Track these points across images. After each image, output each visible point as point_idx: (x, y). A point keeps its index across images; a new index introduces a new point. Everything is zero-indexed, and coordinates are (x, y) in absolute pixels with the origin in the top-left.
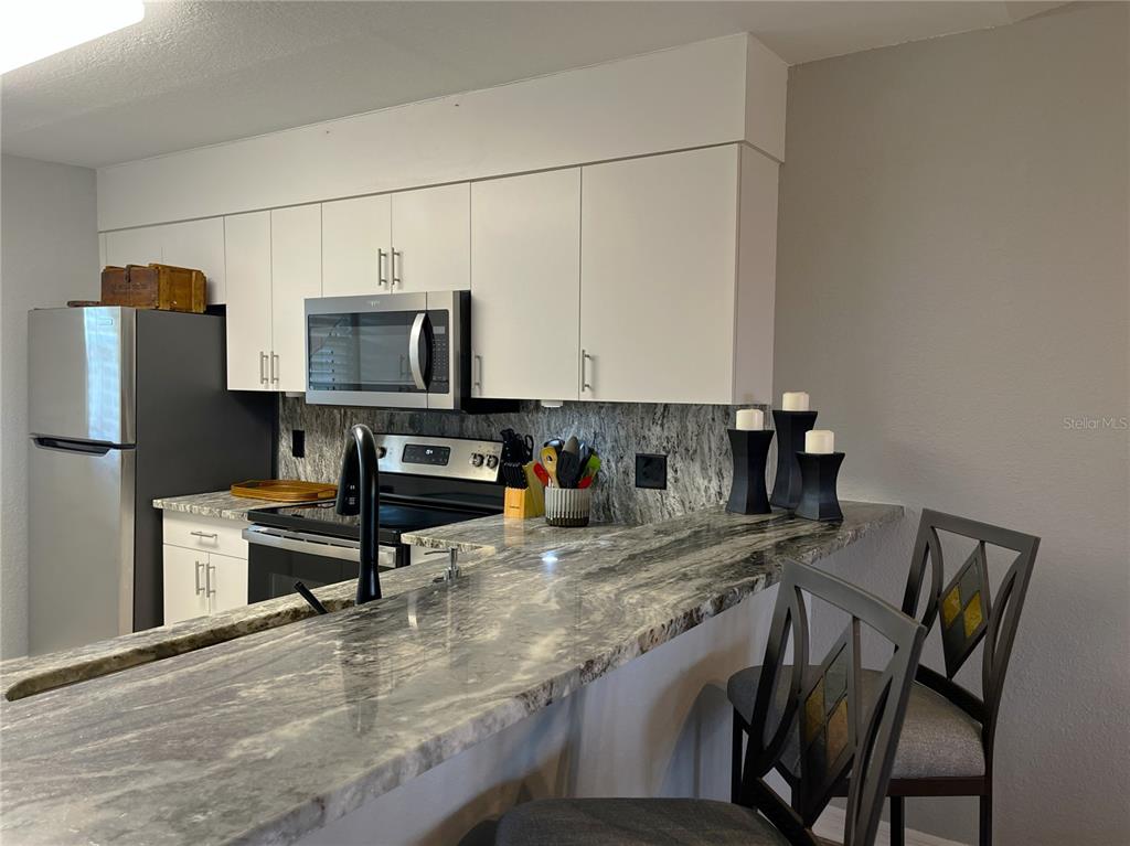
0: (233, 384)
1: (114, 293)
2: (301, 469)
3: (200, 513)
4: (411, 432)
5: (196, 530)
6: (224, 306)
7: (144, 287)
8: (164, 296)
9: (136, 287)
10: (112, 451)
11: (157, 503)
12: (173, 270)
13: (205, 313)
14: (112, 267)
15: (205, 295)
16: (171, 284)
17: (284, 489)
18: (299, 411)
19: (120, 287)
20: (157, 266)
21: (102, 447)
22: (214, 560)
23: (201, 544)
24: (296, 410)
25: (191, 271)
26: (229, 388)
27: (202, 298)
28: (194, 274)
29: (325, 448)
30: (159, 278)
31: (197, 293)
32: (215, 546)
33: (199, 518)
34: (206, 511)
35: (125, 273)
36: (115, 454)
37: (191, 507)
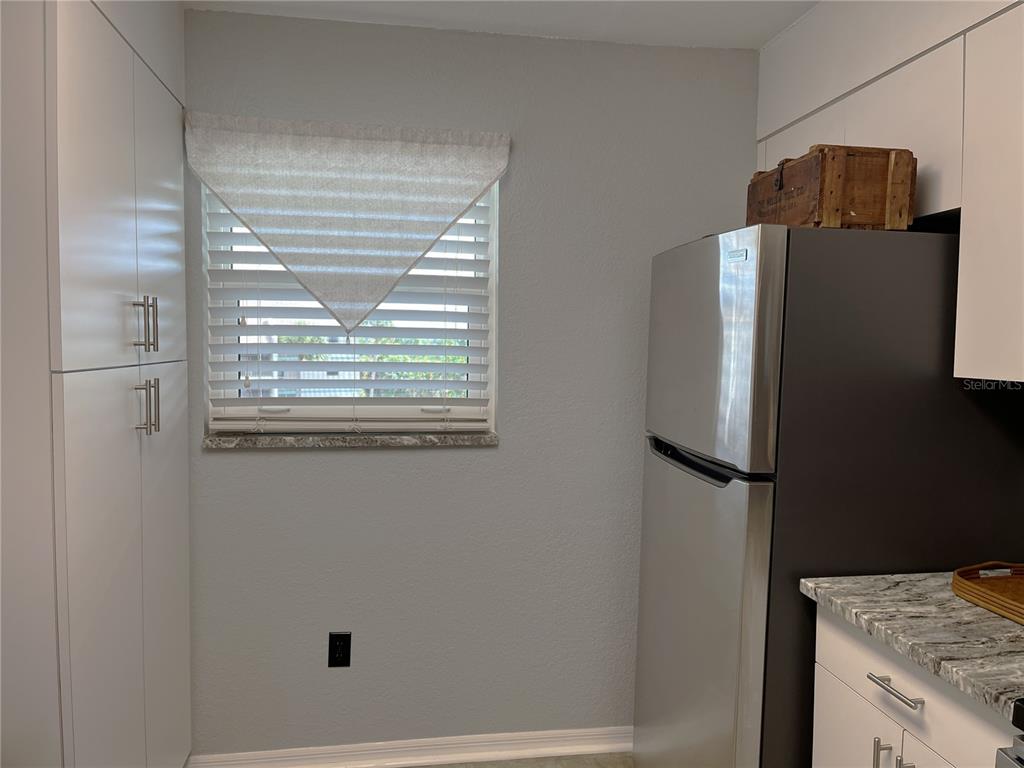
0: (965, 367)
1: (760, 214)
3: (889, 644)
7: (801, 191)
8: (831, 202)
9: (789, 195)
10: (737, 481)
11: (808, 585)
12: (851, 152)
13: (910, 229)
14: (760, 173)
15: (912, 195)
16: (847, 178)
20: (821, 149)
21: (720, 473)
23: (885, 701)
25: (886, 153)
26: (955, 376)
27: (906, 201)
28: (893, 156)
30: (823, 169)
31: (896, 190)
33: (891, 653)
35: (776, 175)
36: (739, 487)
37: (870, 622)
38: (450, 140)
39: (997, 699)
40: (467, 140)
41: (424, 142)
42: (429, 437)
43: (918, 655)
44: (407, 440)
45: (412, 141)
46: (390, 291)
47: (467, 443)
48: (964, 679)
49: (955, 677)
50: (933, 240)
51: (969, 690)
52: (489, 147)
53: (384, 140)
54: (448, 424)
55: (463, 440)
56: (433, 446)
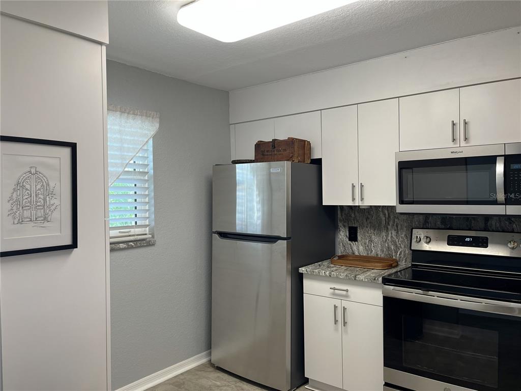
0: (325, 202)
1: (263, 155)
2: (355, 248)
3: (337, 277)
4: (443, 227)
5: (333, 287)
6: (321, 159)
7: (285, 150)
9: (279, 151)
10: (280, 241)
11: (303, 269)
12: (299, 141)
13: (310, 163)
14: (261, 141)
17: (350, 260)
18: (353, 215)
19: (267, 151)
20: (293, 139)
22: (345, 304)
23: (334, 294)
24: (350, 216)
25: (305, 141)
26: (323, 204)
27: (309, 155)
29: (373, 237)
31: (307, 152)
32: (347, 296)
33: (337, 280)
34: (343, 275)
35: (271, 144)
37: (330, 273)
38: (139, 114)
39: (375, 279)
40: (145, 114)
41: (128, 113)
42: (130, 243)
43: (348, 276)
44: (122, 246)
45: (124, 113)
46: (117, 178)
47: (145, 245)
48: (364, 278)
49: (361, 278)
50: (314, 166)
51: (366, 280)
52: (153, 118)
53: (113, 111)
54: (136, 237)
55: (143, 243)
56: (132, 247)
